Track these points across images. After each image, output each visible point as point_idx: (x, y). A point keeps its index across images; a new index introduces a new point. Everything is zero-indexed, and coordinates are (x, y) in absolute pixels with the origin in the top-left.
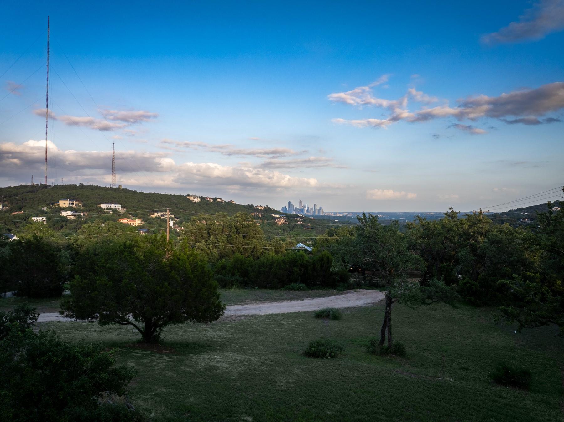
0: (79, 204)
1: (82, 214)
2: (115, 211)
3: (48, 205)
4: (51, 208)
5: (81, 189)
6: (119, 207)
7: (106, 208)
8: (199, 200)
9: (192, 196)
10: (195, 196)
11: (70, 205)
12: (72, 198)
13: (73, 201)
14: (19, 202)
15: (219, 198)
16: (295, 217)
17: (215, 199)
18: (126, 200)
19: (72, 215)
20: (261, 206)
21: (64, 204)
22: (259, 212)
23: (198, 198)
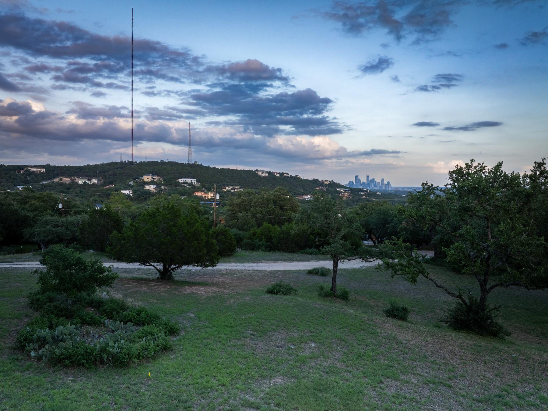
0: (161, 179)
1: (163, 187)
2: (190, 185)
3: (134, 179)
4: (137, 182)
5: (162, 165)
6: (194, 181)
7: (183, 182)
8: (267, 175)
9: (260, 171)
10: (263, 171)
11: (153, 180)
12: (154, 173)
13: (155, 176)
14: (111, 176)
15: (285, 173)
16: (359, 192)
17: (281, 174)
18: (201, 175)
19: (154, 189)
20: (326, 181)
21: (148, 178)
22: (323, 186)
23: (265, 173)
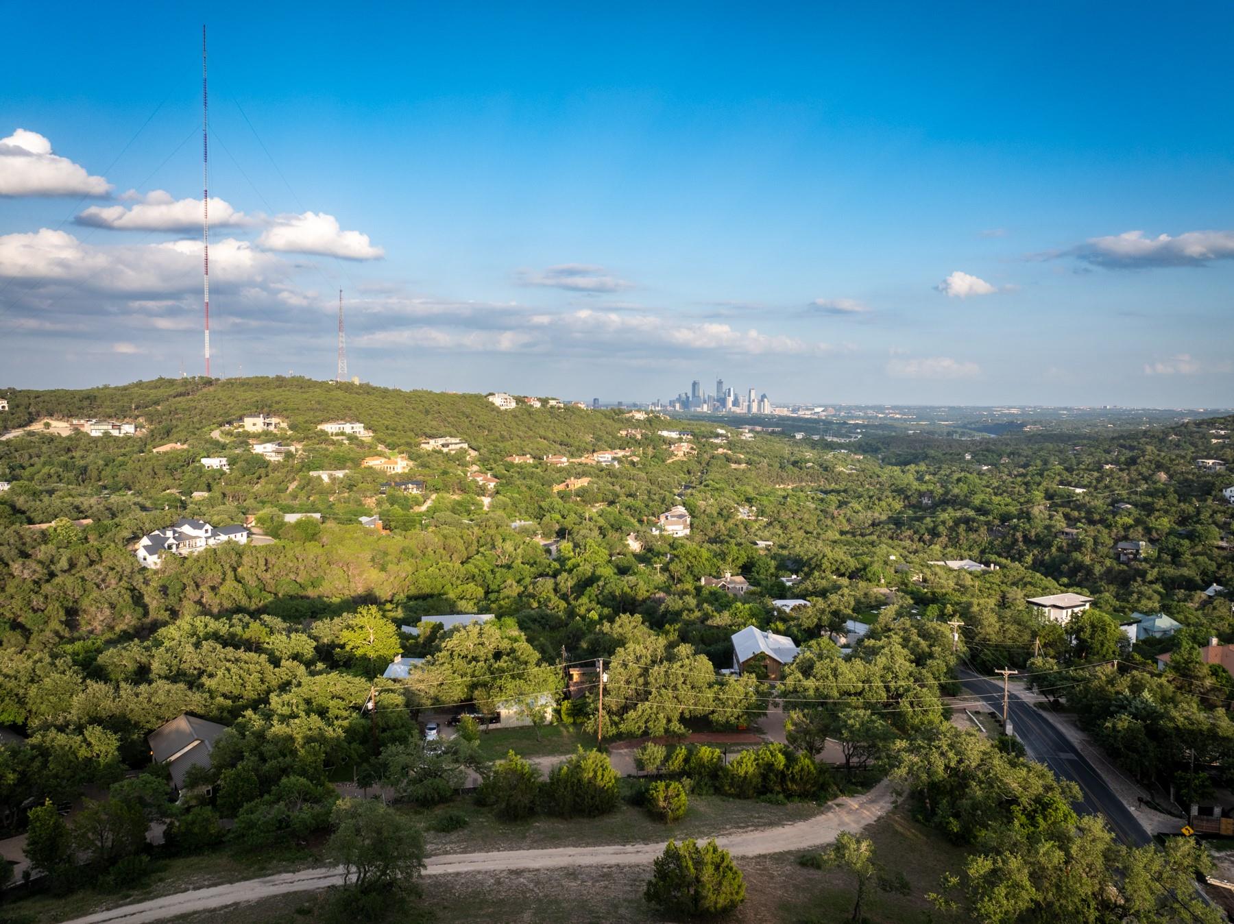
0: (282, 424)
1: (293, 448)
2: (352, 438)
3: (221, 425)
4: (229, 434)
6: (359, 429)
7: (334, 432)
8: (513, 405)
9: (499, 395)
11: (266, 429)
13: (270, 418)
14: (164, 417)
16: (710, 437)
18: (371, 412)
19: (273, 452)
20: (638, 411)
21: (254, 425)
23: (510, 400)
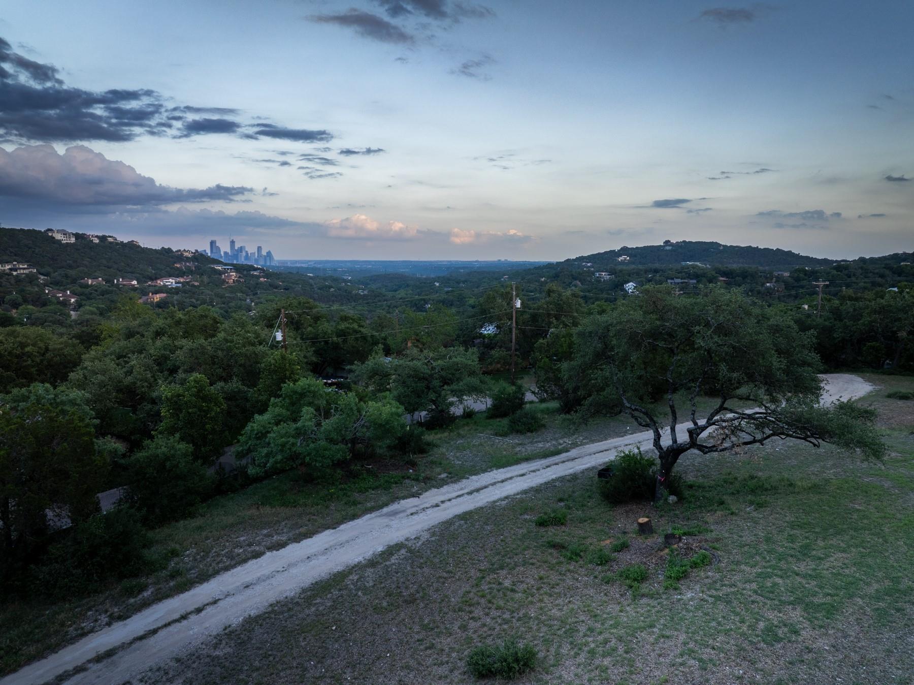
8: (73, 240)
9: (58, 231)
10: (65, 233)
15: (110, 237)
16: (250, 271)
17: (103, 238)
20: (185, 251)
22: (187, 262)
23: (69, 236)
